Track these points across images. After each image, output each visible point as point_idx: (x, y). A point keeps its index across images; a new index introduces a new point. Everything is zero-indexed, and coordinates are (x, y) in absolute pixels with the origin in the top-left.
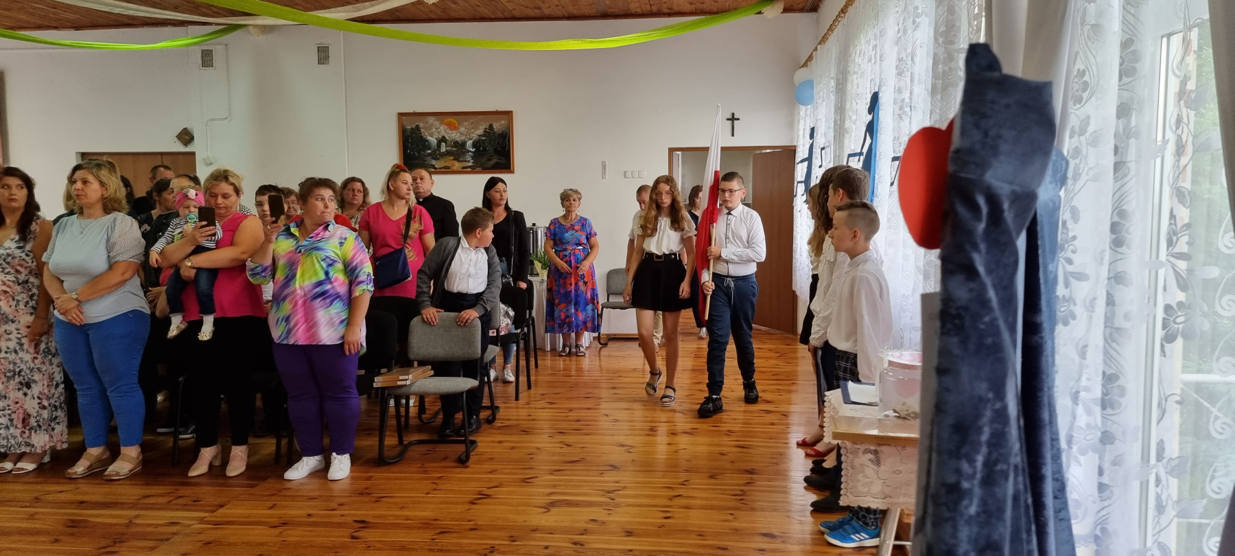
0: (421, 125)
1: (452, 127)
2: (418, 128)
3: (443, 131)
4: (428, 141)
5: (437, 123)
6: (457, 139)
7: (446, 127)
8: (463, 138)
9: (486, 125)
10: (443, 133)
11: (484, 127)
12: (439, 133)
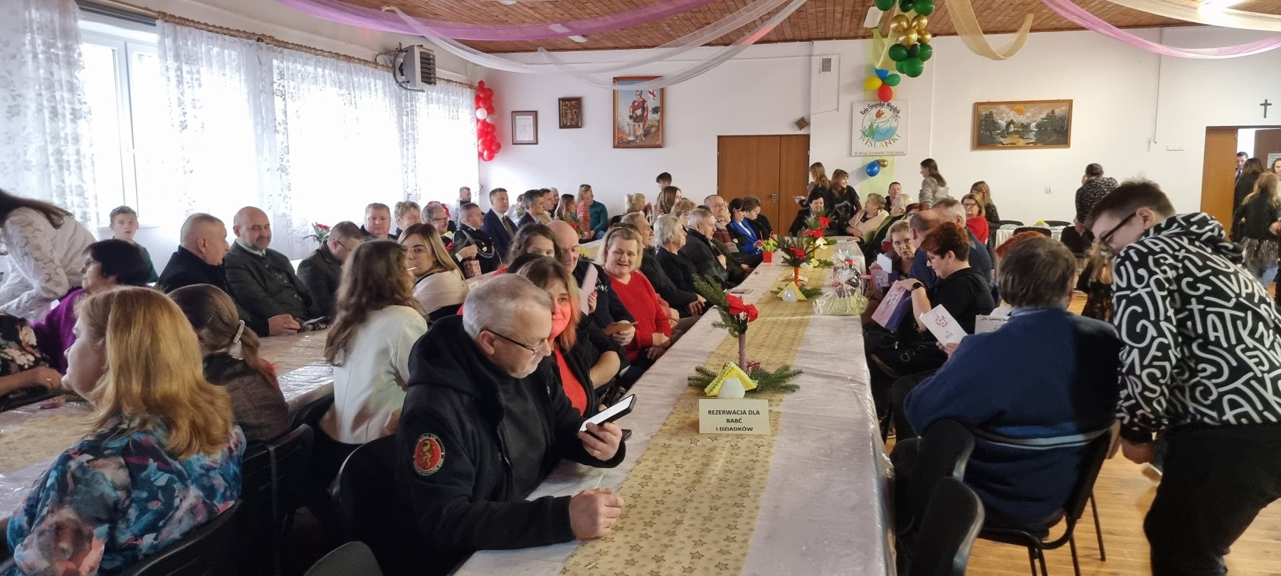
0: (994, 111)
1: (1020, 112)
2: (991, 114)
3: (1012, 115)
4: (998, 123)
5: (1007, 110)
6: (1024, 122)
7: (1015, 112)
8: (1028, 121)
9: (1049, 111)
10: (1012, 117)
11: (1047, 112)
12: (1009, 117)
